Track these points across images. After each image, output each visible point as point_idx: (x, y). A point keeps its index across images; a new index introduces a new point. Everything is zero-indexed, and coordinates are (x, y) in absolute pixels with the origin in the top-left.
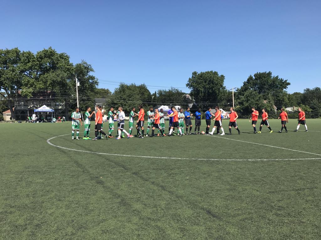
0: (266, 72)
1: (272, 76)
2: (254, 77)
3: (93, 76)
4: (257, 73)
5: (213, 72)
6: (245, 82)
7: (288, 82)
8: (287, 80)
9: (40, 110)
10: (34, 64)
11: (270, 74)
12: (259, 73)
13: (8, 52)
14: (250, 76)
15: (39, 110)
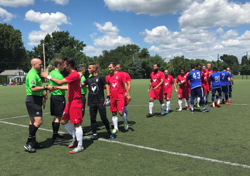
0: (64, 31)
1: (70, 36)
2: (51, 36)
4: (55, 31)
5: (8, 25)
6: (42, 40)
7: (84, 43)
8: (83, 42)
11: (67, 34)
12: (56, 32)
14: (48, 34)
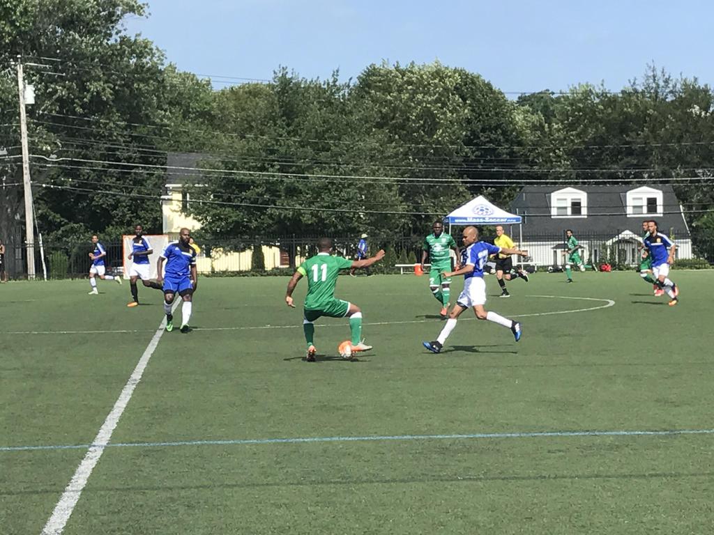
3: (140, 39)
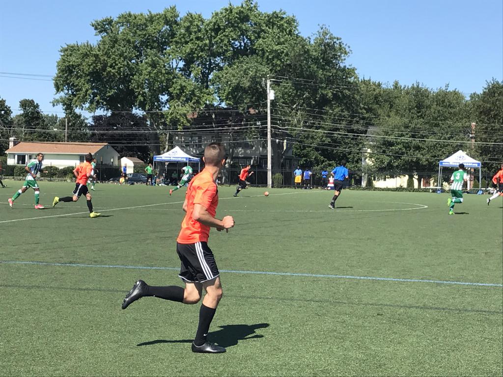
9: (166, 159)
10: (198, 46)
13: (151, 19)
15: (163, 158)
